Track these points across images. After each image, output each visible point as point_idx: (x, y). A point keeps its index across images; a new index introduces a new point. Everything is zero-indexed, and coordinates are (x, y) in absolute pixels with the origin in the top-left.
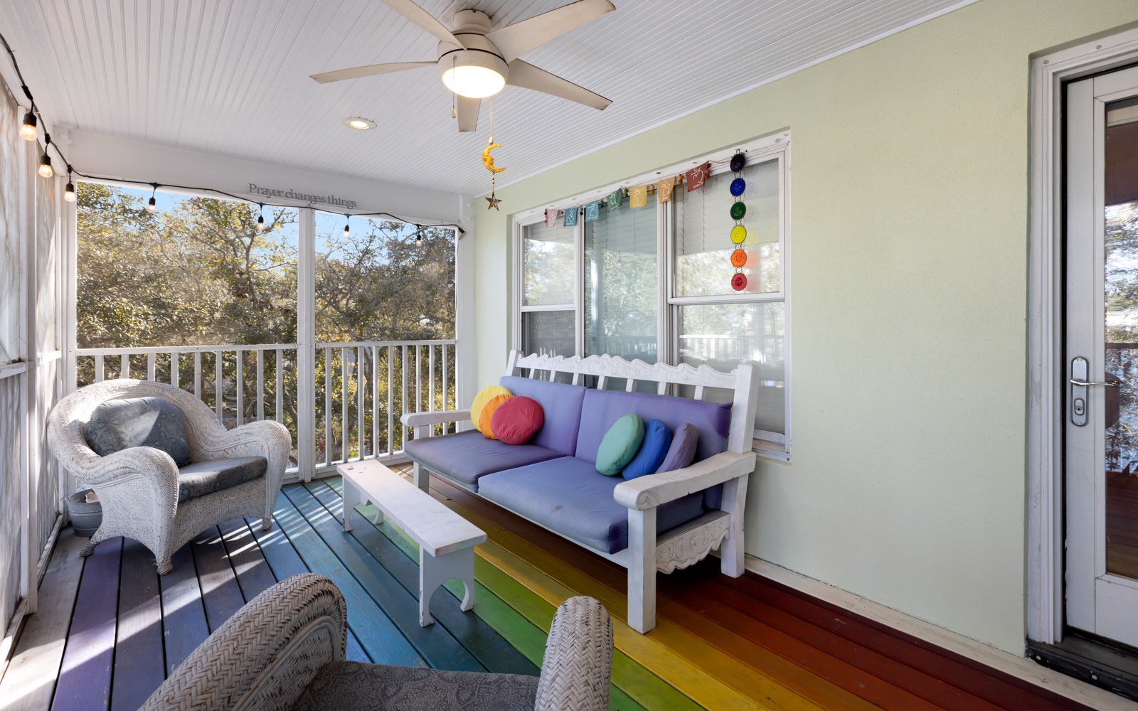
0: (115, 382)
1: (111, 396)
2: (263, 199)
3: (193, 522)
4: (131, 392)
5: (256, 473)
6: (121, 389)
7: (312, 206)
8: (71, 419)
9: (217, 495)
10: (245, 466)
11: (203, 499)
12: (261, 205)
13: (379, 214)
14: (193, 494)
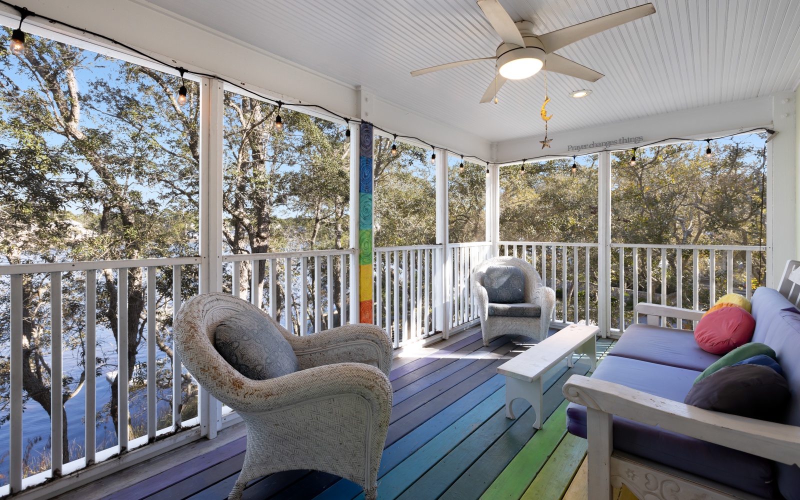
0: (502, 257)
1: (498, 263)
2: (575, 153)
3: (498, 327)
4: (507, 262)
5: (532, 313)
6: (503, 261)
7: (607, 149)
8: (479, 271)
9: (510, 318)
10: (526, 308)
11: (504, 318)
12: (574, 157)
13: (664, 140)
14: (496, 313)
